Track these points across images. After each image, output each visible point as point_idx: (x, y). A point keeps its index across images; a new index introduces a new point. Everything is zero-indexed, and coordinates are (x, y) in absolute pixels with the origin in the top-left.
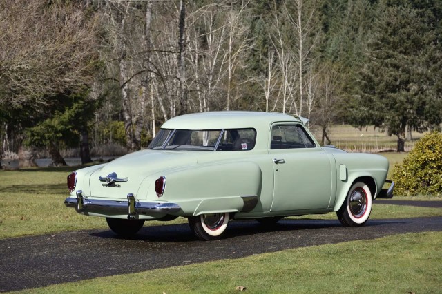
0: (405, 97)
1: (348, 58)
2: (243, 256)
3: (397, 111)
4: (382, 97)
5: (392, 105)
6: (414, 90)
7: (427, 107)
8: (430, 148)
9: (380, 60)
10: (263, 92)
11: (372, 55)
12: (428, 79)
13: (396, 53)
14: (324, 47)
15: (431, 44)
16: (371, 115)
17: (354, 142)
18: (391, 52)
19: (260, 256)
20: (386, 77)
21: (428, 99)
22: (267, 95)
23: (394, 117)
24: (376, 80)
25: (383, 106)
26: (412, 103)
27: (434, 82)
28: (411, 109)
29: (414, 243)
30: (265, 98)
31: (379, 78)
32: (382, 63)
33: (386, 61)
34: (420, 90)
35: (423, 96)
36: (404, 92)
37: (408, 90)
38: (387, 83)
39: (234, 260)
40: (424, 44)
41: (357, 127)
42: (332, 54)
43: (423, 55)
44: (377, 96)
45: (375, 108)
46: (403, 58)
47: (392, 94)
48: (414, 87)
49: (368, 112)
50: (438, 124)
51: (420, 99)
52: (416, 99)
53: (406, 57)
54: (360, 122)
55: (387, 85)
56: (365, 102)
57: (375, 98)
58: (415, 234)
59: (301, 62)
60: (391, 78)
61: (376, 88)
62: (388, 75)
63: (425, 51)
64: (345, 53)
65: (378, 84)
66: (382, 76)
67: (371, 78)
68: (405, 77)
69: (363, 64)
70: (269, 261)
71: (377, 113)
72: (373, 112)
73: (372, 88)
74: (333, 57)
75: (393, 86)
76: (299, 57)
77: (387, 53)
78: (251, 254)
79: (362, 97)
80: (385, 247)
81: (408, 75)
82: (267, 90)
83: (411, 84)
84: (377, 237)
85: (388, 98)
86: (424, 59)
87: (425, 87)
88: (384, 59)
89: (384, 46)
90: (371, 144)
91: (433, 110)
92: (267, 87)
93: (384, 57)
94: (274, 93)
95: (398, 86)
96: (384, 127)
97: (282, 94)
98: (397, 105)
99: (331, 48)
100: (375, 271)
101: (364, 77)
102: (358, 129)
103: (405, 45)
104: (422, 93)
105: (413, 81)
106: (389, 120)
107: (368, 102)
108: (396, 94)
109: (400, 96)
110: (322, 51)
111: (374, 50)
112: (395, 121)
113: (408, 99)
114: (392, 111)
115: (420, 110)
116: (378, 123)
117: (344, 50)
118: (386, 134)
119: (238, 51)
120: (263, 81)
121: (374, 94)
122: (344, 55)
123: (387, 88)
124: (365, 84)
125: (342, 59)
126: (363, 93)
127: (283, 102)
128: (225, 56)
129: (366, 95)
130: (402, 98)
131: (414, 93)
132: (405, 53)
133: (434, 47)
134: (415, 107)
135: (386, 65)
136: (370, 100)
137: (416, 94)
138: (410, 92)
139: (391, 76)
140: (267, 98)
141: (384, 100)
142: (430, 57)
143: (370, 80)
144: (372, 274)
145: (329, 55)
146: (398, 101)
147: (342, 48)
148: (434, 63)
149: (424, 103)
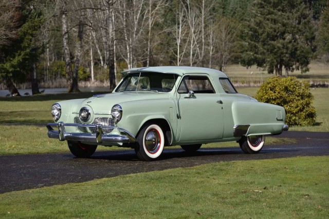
0: (282, 44)
1: (244, 14)
2: (86, 180)
3: (275, 55)
4: (264, 45)
5: (272, 51)
6: (289, 39)
7: (298, 52)
8: (271, 90)
9: (263, 16)
10: (176, 40)
11: (257, 13)
12: (299, 30)
13: (275, 11)
14: (225, 5)
15: (302, 5)
16: (256, 58)
17: (245, 78)
18: (272, 10)
19: (98, 181)
20: (267, 29)
21: (299, 46)
22: (179, 42)
23: (272, 60)
24: (260, 31)
25: (265, 51)
26: (287, 48)
27: (304, 33)
28: (286, 53)
29: (222, 170)
30: (177, 44)
31: (262, 30)
32: (265, 18)
33: (268, 17)
34: (293, 39)
35: (295, 44)
36: (281, 41)
37: (284, 39)
38: (268, 33)
39: (77, 184)
40: (297, 4)
41: (245, 66)
42: (232, 11)
43: (296, 13)
44: (260, 43)
45: (259, 52)
46: (282, 14)
47: (273, 42)
48: (289, 37)
49: (253, 55)
50: (306, 66)
51: (293, 46)
52: (290, 46)
53: (284, 14)
54: (248, 63)
55: (268, 35)
56: (252, 48)
57: (259, 45)
58: (226, 162)
59: (203, 17)
60: (271, 30)
61: (260, 37)
62: (269, 27)
63: (297, 9)
64: (241, 10)
65: (262, 34)
66: (265, 28)
67: (256, 29)
68: (282, 29)
69: (250, 20)
70: (103, 185)
71: (260, 56)
72: (257, 56)
73: (257, 37)
74: (232, 13)
75: (273, 35)
76: (201, 13)
77: (269, 11)
78: (93, 179)
79: (249, 44)
80: (199, 173)
81: (284, 28)
82: (178, 38)
83: (286, 35)
84: (196, 165)
85: (269, 45)
86: (296, 15)
87: (297, 36)
88: (266, 15)
89: (266, 5)
90: (258, 80)
91: (303, 54)
92: (179, 36)
93: (266, 14)
94: (184, 41)
95: (276, 36)
96: (265, 67)
97: (190, 42)
98: (276, 50)
99: (231, 6)
100: (181, 195)
101: (251, 29)
102: (245, 68)
103: (283, 4)
104: (295, 42)
105: (288, 33)
106: (269, 61)
107: (254, 48)
108: (275, 42)
109: (278, 43)
110: (223, 8)
111: (258, 8)
112: (273, 62)
113: (284, 46)
114: (271, 55)
115: (293, 54)
116: (260, 64)
117: (240, 7)
118: (266, 72)
119: (157, 8)
120: (176, 32)
121: (258, 42)
122: (241, 11)
123: (268, 37)
124: (252, 34)
125: (239, 14)
126: (250, 41)
127: (190, 47)
128: (146, 12)
129: (253, 42)
130: (279, 45)
131: (288, 41)
132: (283, 11)
133: (304, 6)
134: (289, 52)
135: (268, 20)
136: (255, 47)
137: (290, 42)
138: (286, 40)
139: (271, 28)
140: (178, 44)
141: (266, 47)
142: (301, 14)
143: (255, 31)
144: (178, 197)
145: (229, 11)
146: (276, 47)
147: (239, 6)
148: (304, 18)
149: (296, 49)
